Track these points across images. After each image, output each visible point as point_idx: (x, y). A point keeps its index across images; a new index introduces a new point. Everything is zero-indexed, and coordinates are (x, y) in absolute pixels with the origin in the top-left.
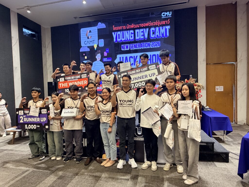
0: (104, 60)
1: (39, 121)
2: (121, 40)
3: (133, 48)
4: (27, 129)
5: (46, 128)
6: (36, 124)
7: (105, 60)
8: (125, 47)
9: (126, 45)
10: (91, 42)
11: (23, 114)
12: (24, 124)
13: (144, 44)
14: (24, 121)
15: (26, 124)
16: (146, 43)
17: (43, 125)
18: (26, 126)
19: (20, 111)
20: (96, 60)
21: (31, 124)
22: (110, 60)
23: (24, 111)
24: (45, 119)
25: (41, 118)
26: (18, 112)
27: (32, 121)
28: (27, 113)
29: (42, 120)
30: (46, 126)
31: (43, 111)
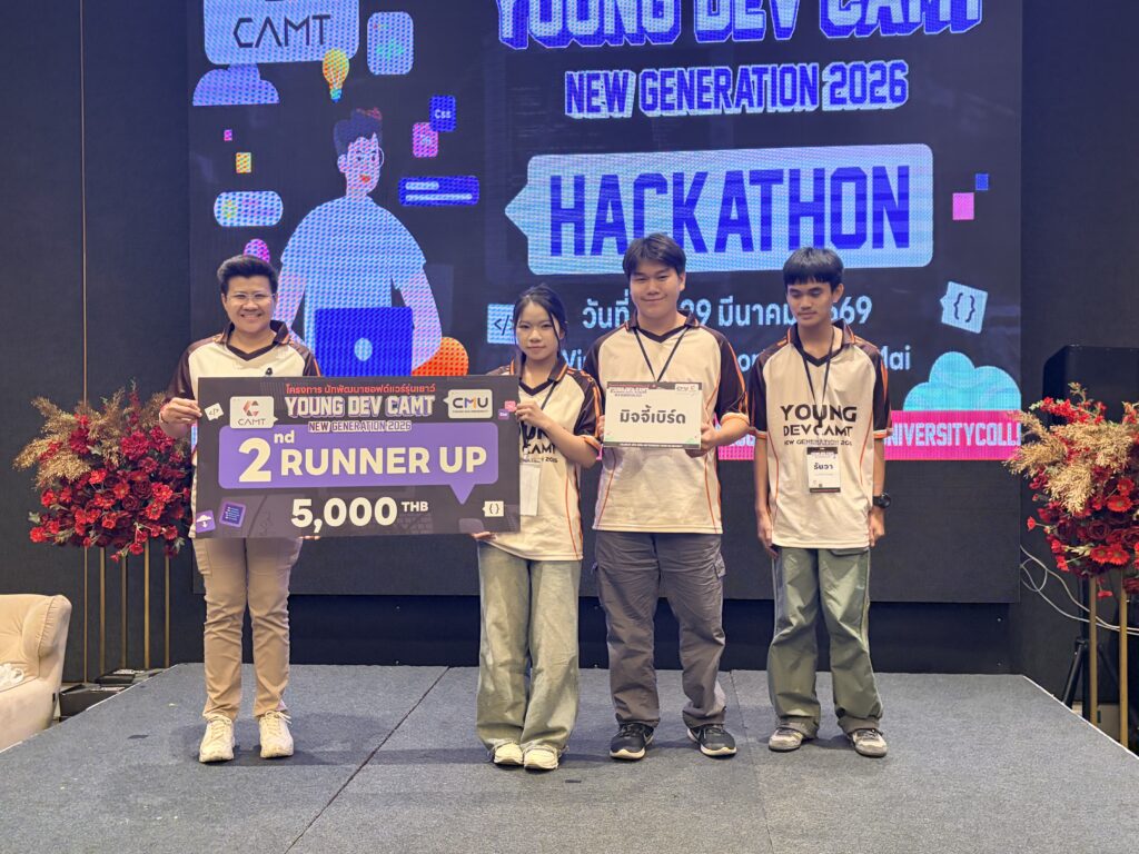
0: (409, 198)
1: (425, 470)
2: (565, 34)
3: (670, 107)
7: (421, 190)
8: (596, 93)
9: (611, 74)
10: (297, 28)
13: (767, 78)
15: (302, 493)
16: (784, 71)
20: (337, 186)
23: (287, 399)
24: (474, 458)
25: (443, 451)
26: (226, 408)
27: (363, 471)
28: (317, 413)
29: (451, 462)
30: (487, 504)
31: (461, 399)
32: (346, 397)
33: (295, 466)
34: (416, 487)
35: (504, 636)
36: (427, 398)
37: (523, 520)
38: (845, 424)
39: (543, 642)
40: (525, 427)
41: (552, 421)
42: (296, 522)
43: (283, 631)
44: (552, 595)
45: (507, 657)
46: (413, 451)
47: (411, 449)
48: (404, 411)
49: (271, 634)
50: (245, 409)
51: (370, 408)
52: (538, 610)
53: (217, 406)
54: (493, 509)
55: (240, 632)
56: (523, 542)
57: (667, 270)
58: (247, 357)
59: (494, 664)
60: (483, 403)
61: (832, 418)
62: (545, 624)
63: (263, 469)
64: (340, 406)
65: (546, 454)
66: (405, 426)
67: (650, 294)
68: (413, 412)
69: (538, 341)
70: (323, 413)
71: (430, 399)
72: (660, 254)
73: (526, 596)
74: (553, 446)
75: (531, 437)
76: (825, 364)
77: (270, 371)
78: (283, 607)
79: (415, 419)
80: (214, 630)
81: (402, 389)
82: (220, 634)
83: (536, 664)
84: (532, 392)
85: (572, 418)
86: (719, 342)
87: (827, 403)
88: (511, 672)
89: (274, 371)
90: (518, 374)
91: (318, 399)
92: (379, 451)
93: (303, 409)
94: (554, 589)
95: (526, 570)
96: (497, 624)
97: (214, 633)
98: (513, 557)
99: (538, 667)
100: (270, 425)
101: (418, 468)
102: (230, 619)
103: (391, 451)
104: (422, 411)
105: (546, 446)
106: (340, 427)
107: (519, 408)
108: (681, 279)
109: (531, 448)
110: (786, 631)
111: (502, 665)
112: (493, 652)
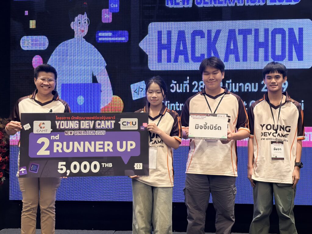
0: (100, 39)
1: (111, 150)
3: (207, 3)
4: (66, 173)
5: (136, 168)
6: (101, 158)
7: (105, 36)
11: (49, 130)
12: (54, 159)
14: (55, 151)
15: (62, 159)
17: (126, 162)
18: (60, 167)
19: (36, 123)
20: (71, 34)
21: (80, 160)
22: (123, 39)
23: (56, 122)
24: (131, 146)
25: (118, 143)
26: (32, 125)
27: (86, 151)
28: (68, 127)
29: (121, 147)
30: (136, 164)
31: (125, 122)
32: (79, 121)
33: (59, 149)
34: (107, 157)
35: (142, 217)
36: (112, 121)
37: (150, 171)
38: (285, 133)
39: (158, 220)
40: (150, 133)
41: (161, 131)
42: (59, 171)
43: (53, 215)
44: (162, 201)
45: (143, 226)
46: (106, 143)
47: (105, 142)
48: (103, 127)
49: (48, 216)
50: (39, 126)
51: (89, 126)
52: (156, 207)
53: (28, 124)
54: (138, 166)
55: (36, 215)
56: (150, 179)
57: (217, 70)
58: (42, 105)
59: (139, 228)
60: (134, 124)
61: (280, 130)
62: (159, 213)
63: (46, 150)
64: (77, 125)
65: (159, 144)
66: (103, 133)
67: (210, 80)
68: (106, 127)
69: (156, 98)
70: (70, 127)
71: (113, 122)
72: (214, 64)
73: (151, 201)
74: (162, 141)
75: (153, 137)
76: (279, 108)
77: (51, 111)
78: (53, 205)
79: (107, 130)
80: (26, 214)
81: (102, 118)
82: (28, 216)
83: (155, 229)
84: (153, 119)
85: (170, 129)
86: (238, 99)
87: (279, 124)
88: (145, 232)
89: (53, 110)
90: (147, 112)
91: (68, 122)
92: (93, 143)
93: (63, 126)
94: (163, 198)
95: (151, 190)
96: (139, 212)
97: (25, 215)
98: (146, 185)
99: (156, 230)
100: (50, 132)
101: (108, 150)
102: (32, 209)
103: (98, 143)
104: (110, 127)
105: (159, 141)
106: (77, 133)
107: (149, 126)
108: (222, 74)
109: (153, 142)
110: (258, 216)
111: (142, 229)
112: (138, 224)
